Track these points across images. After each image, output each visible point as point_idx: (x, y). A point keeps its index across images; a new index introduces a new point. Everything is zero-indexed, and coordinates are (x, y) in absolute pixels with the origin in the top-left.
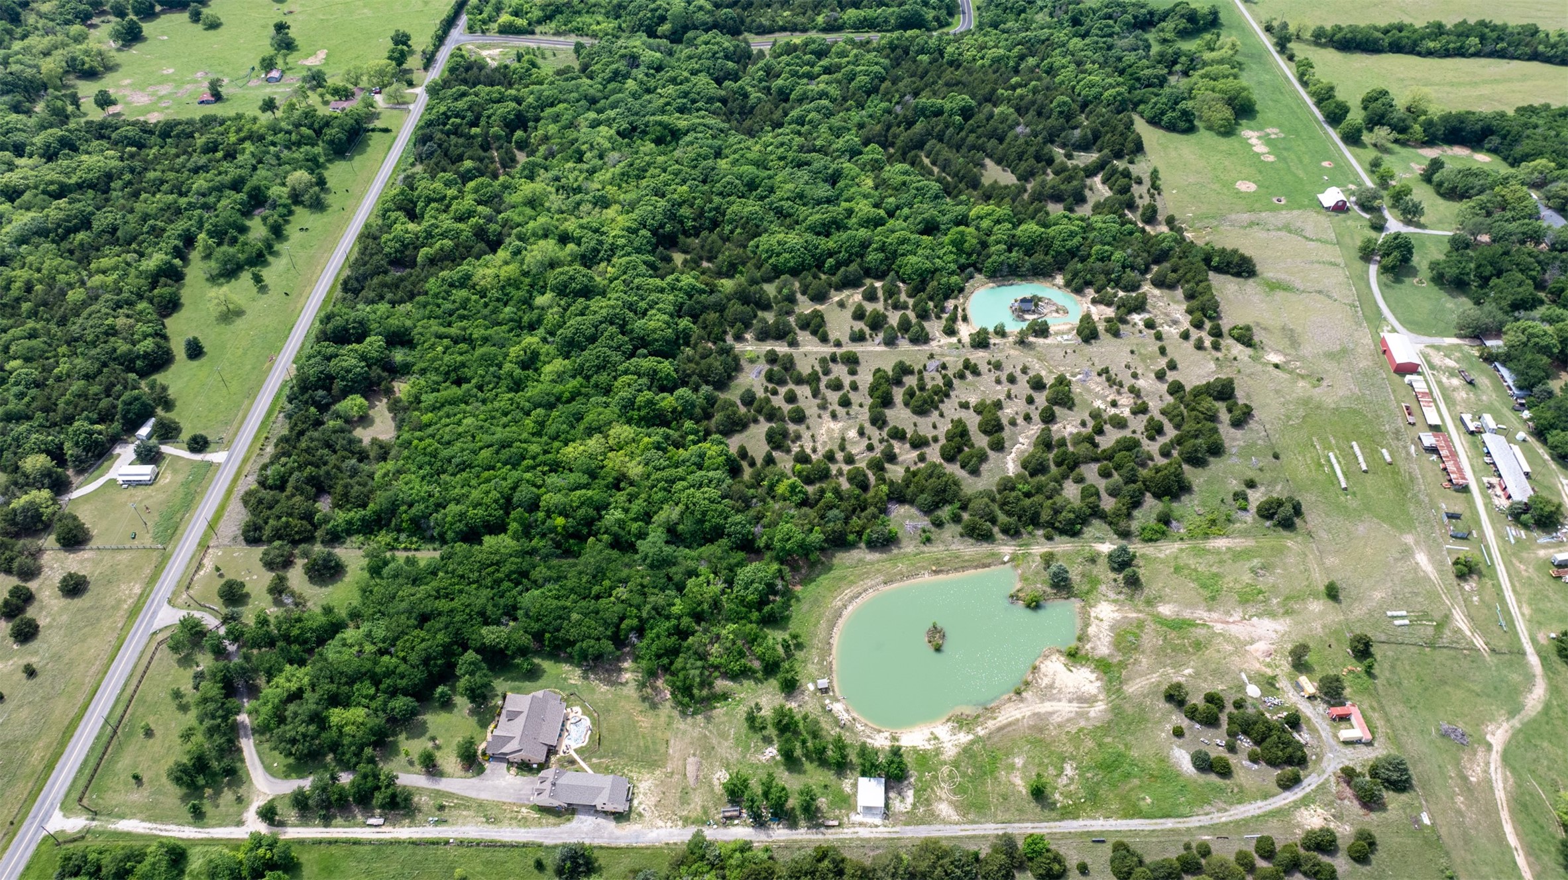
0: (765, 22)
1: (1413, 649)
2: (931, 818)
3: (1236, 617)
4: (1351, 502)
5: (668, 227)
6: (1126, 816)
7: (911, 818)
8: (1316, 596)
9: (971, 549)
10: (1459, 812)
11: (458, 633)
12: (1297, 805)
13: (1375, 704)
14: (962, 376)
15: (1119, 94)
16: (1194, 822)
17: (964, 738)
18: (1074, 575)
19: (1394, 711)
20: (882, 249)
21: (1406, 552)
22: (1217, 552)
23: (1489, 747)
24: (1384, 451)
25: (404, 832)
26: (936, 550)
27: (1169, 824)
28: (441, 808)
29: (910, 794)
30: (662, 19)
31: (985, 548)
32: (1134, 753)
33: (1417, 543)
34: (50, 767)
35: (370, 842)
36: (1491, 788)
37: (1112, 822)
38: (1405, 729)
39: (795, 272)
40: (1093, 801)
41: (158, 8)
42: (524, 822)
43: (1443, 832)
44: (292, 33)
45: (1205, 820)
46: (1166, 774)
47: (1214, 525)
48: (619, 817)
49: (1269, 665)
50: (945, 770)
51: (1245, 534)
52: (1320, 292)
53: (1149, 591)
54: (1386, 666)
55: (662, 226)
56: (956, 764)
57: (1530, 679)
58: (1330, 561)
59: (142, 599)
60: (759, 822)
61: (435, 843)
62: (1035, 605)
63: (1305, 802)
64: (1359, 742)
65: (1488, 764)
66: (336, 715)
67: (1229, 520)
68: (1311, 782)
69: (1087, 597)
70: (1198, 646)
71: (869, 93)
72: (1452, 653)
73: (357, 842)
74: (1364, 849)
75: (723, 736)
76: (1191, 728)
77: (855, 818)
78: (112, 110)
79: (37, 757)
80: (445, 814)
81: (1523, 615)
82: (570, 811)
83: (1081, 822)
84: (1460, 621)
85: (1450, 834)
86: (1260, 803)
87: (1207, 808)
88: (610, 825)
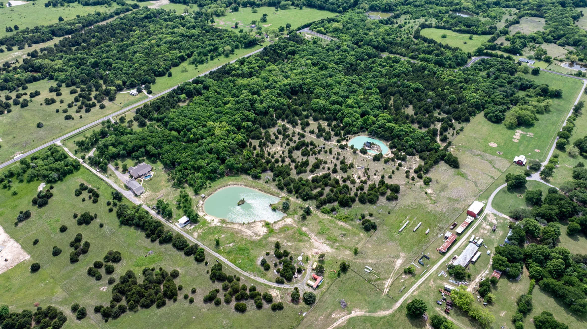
0: (394, 50)
1: (362, 279)
2: (191, 234)
3: (321, 241)
4: (397, 236)
5: (297, 89)
6: (231, 262)
7: (187, 232)
8: (350, 250)
9: (274, 189)
10: (317, 320)
11: (145, 145)
12: (274, 288)
13: (330, 283)
14: (326, 152)
15: (477, 102)
16: (244, 273)
17: (219, 224)
18: (291, 208)
19: (333, 288)
20: (343, 114)
21: (398, 257)
22: (337, 225)
23: (351, 313)
24: (428, 230)
25: (100, 175)
26: (267, 186)
27: (238, 270)
28: (111, 175)
29: (193, 227)
30: (362, 41)
31: (279, 191)
32: (252, 251)
33: (404, 257)
34: (67, 133)
35: (93, 173)
36: (335, 322)
37: (226, 260)
38: (330, 293)
39: (315, 111)
40: (228, 253)
41: (248, 5)
42: (120, 186)
43: (305, 320)
44: (267, 18)
45: (247, 274)
46: (252, 260)
47: (346, 219)
48: (136, 195)
49: (313, 256)
50: (206, 227)
51: (352, 225)
52: (474, 182)
53: (306, 222)
54: (347, 277)
55: (295, 87)
56: (210, 228)
57: (388, 309)
58: (369, 245)
59: (110, 114)
60: (158, 213)
61: (102, 179)
62: (274, 210)
63: (277, 289)
64: (312, 287)
65: (343, 316)
66: (111, 147)
67: (352, 220)
68: (286, 286)
69: (289, 215)
70: (300, 241)
71: (396, 76)
72: (373, 287)
73: (91, 172)
74: (278, 308)
75: (174, 194)
76: (273, 255)
77: (176, 224)
78: (213, 24)
79: (67, 131)
80: (110, 177)
81: (412, 293)
82: (129, 189)
83: (220, 256)
84: (388, 283)
85: (307, 322)
86: (266, 281)
87: (252, 273)
88: (133, 195)
